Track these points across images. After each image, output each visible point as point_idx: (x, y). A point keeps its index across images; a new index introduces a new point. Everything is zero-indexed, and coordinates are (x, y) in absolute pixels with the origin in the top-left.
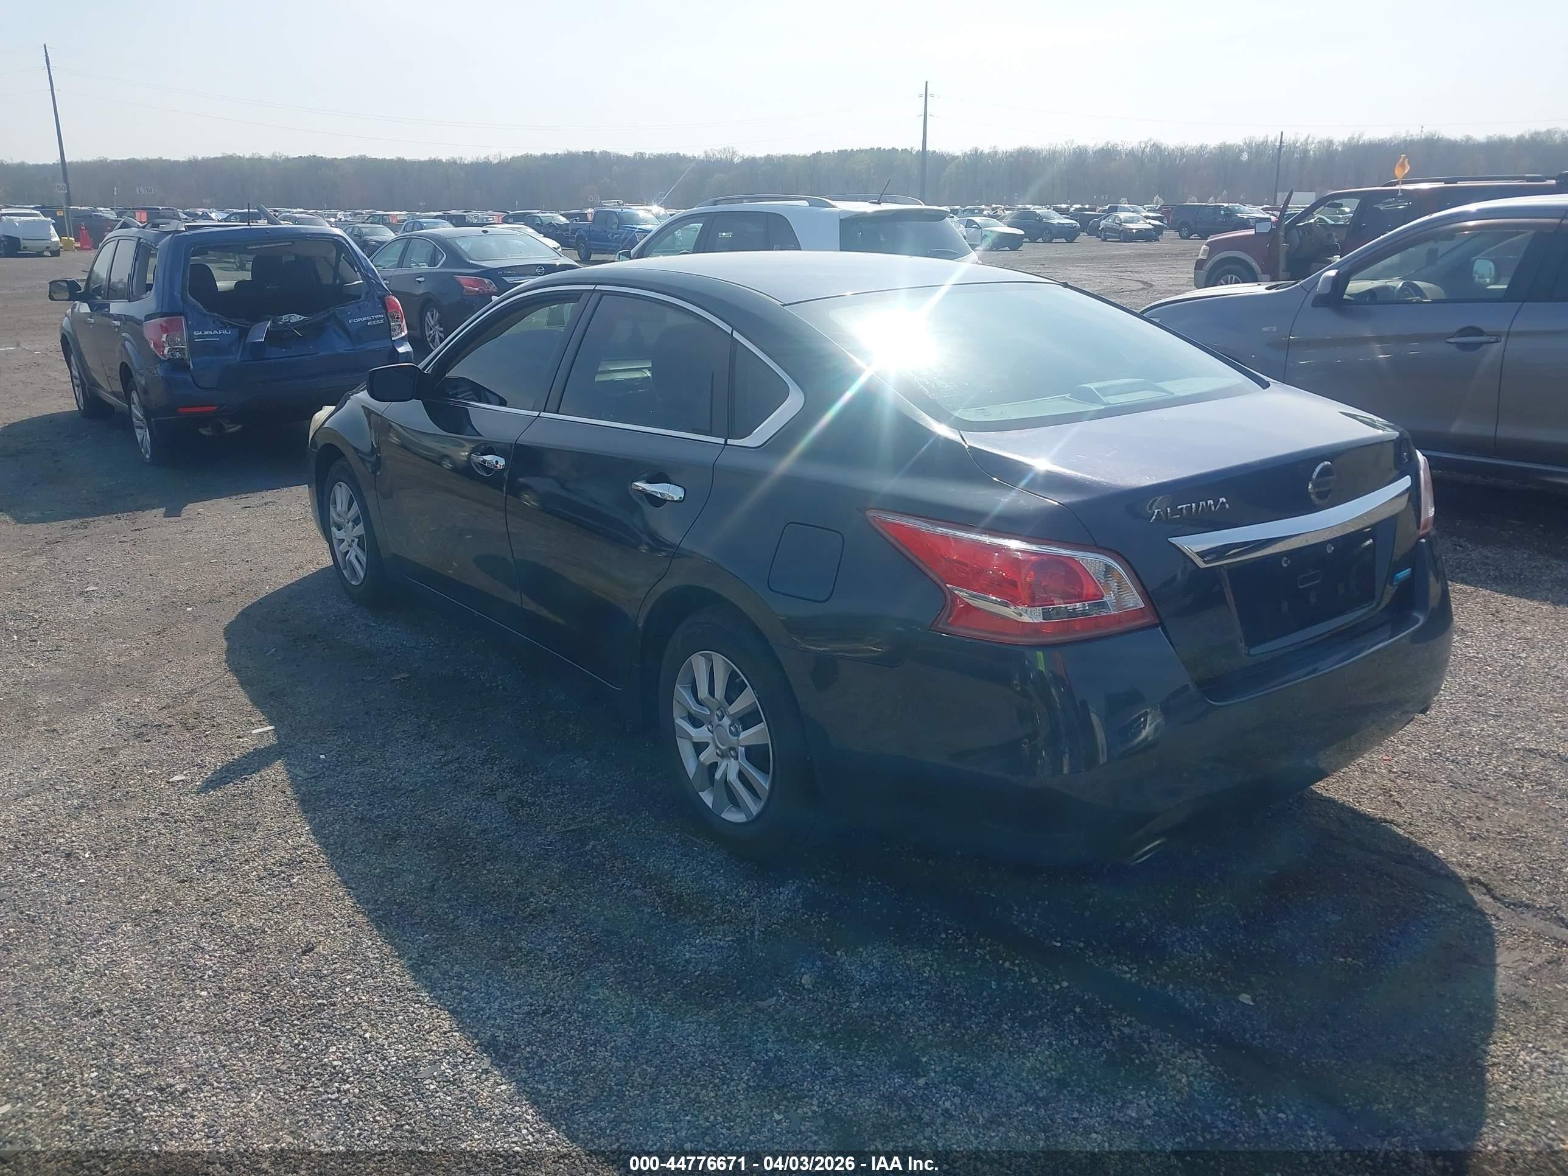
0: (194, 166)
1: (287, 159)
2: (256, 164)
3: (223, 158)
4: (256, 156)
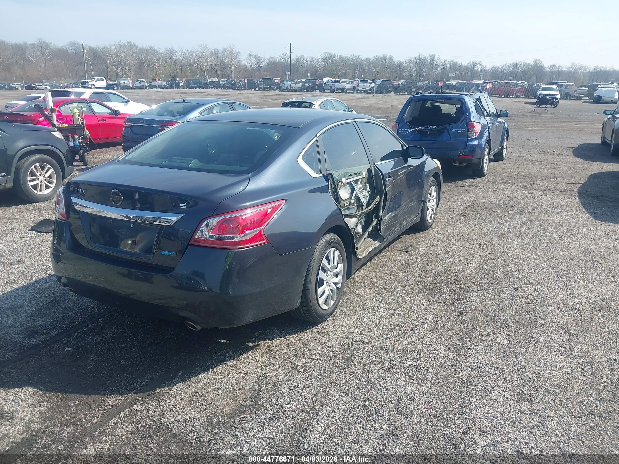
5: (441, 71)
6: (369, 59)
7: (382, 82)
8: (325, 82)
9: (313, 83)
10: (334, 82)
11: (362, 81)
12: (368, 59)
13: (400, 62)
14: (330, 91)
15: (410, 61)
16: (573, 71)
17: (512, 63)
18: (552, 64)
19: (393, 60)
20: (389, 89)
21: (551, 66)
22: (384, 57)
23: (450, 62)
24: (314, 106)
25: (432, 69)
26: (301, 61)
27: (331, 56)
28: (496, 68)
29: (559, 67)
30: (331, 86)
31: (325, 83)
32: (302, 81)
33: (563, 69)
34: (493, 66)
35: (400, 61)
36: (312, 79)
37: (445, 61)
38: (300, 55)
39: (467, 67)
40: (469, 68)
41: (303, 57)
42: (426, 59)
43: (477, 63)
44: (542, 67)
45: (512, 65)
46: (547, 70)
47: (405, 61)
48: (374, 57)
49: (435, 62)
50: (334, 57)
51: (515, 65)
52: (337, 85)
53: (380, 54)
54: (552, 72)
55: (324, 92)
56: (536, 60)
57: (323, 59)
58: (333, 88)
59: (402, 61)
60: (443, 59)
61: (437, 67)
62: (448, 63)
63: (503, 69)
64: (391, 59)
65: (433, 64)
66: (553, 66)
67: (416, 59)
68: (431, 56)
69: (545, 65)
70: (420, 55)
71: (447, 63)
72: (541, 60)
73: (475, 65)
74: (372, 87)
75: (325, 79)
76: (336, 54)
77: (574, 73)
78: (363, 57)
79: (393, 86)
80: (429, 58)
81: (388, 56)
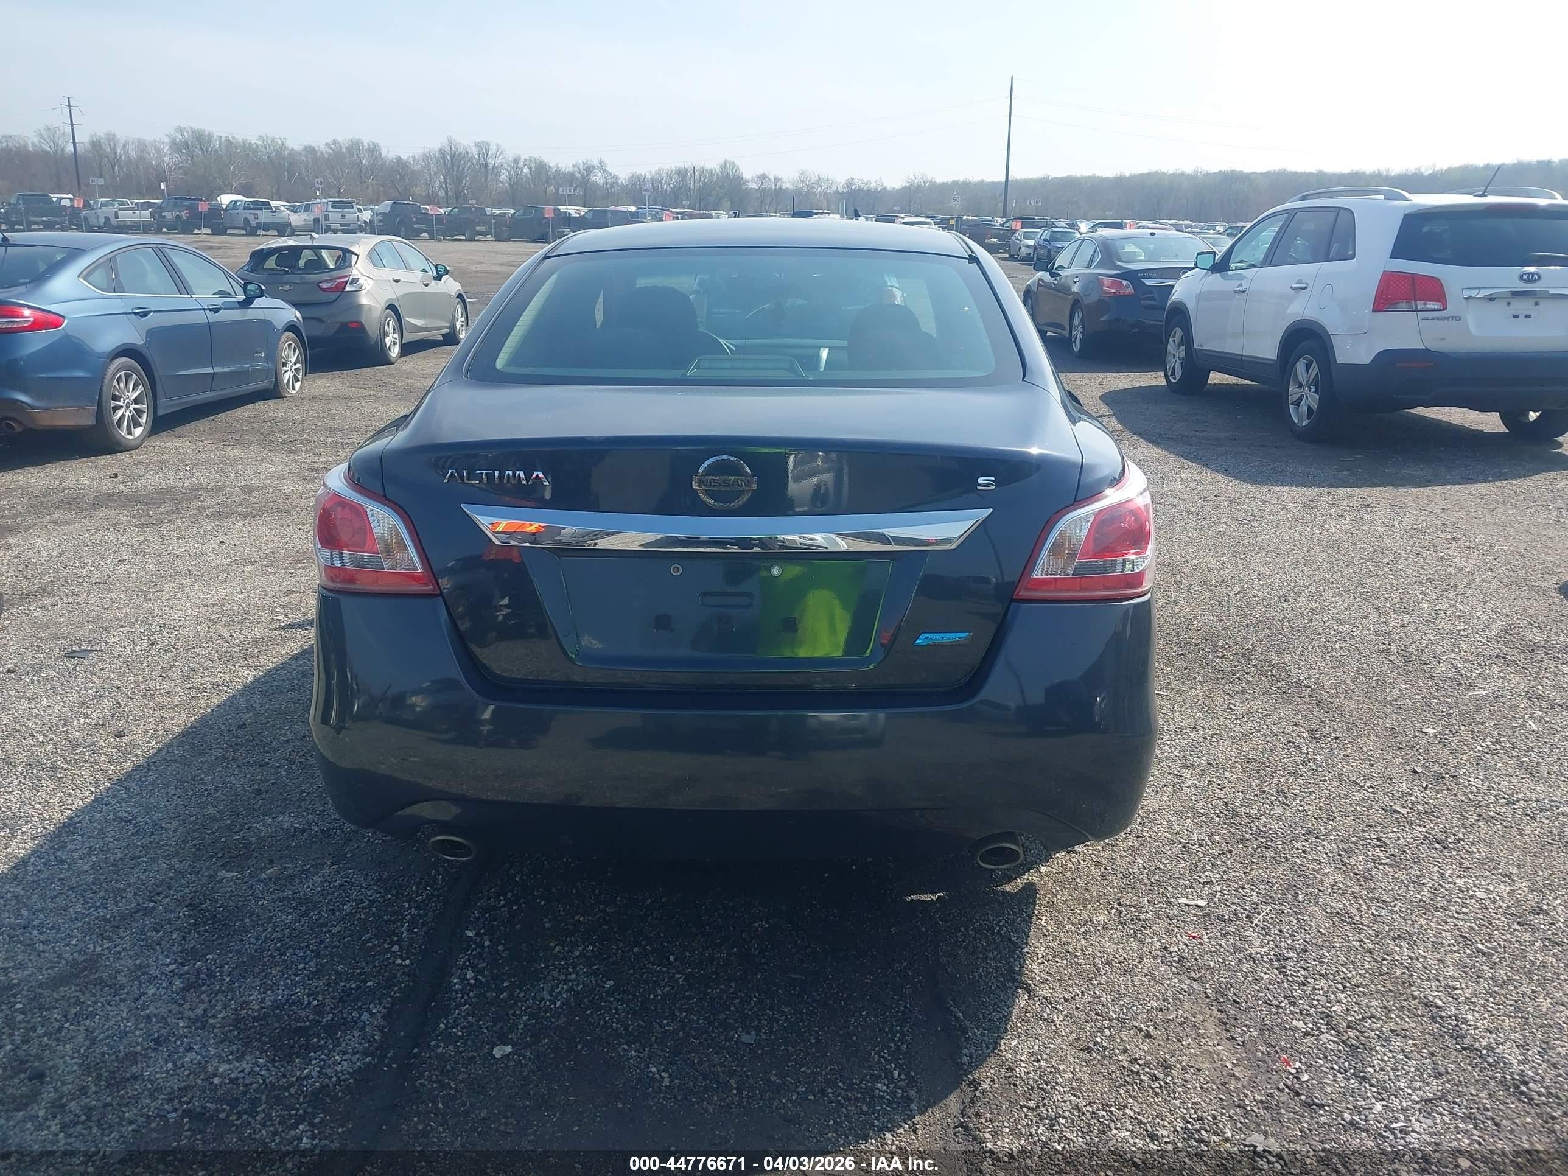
0: (1119, 182)
1: (1208, 174)
2: (1178, 178)
3: (1149, 174)
4: (1179, 172)
5: (510, 184)
6: (314, 149)
7: (393, 207)
8: (224, 206)
9: (188, 208)
10: (252, 206)
11: (335, 205)
12: (310, 150)
13: (399, 159)
14: (244, 232)
15: (426, 157)
16: (805, 189)
17: (674, 168)
18: (760, 172)
19: (380, 154)
20: (415, 226)
21: (758, 177)
22: (355, 146)
23: (528, 162)
24: (354, 257)
25: (486, 180)
26: (108, 150)
27: (201, 139)
28: (638, 178)
29: (776, 179)
30: (246, 219)
31: (226, 210)
32: (149, 205)
33: (785, 186)
34: (630, 175)
35: (400, 157)
36: (185, 199)
37: (516, 161)
38: (101, 132)
39: (572, 175)
40: (577, 179)
41: (111, 138)
42: (467, 153)
43: (594, 167)
44: (739, 179)
45: (676, 173)
46: (753, 186)
47: (414, 157)
48: (327, 145)
49: (491, 162)
50: (210, 141)
51: (682, 173)
52: (264, 216)
53: (344, 137)
54: (762, 192)
55: (224, 233)
56: (725, 163)
57: (176, 147)
58: (253, 223)
59: (404, 157)
60: (511, 155)
61: (498, 174)
62: (525, 165)
63: (656, 182)
64: (374, 150)
65: (486, 165)
66: (763, 177)
67: (442, 151)
68: (478, 145)
69: (747, 175)
70: (450, 144)
71: (521, 164)
72: (737, 162)
73: (589, 169)
74: (365, 222)
75: (225, 199)
76: (216, 134)
77: (808, 193)
78: (295, 143)
79: (426, 218)
80: (474, 151)
81: (366, 144)
